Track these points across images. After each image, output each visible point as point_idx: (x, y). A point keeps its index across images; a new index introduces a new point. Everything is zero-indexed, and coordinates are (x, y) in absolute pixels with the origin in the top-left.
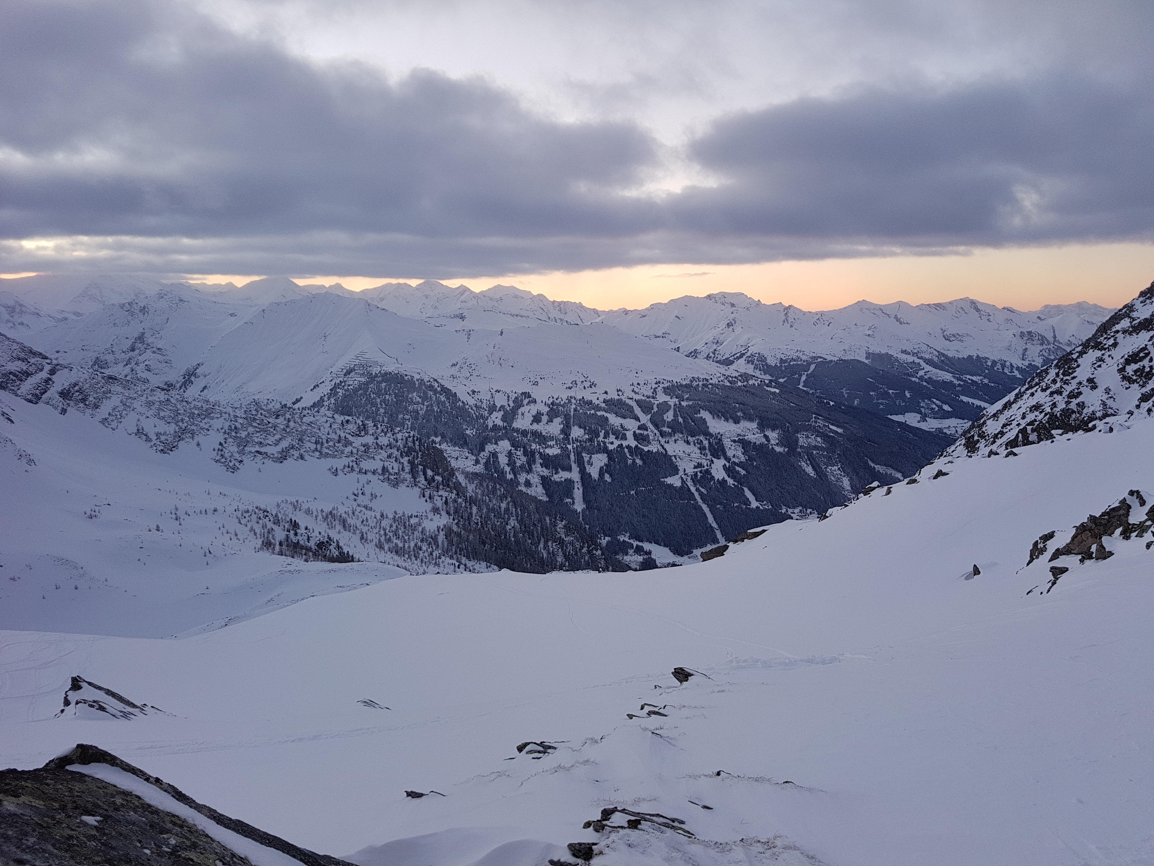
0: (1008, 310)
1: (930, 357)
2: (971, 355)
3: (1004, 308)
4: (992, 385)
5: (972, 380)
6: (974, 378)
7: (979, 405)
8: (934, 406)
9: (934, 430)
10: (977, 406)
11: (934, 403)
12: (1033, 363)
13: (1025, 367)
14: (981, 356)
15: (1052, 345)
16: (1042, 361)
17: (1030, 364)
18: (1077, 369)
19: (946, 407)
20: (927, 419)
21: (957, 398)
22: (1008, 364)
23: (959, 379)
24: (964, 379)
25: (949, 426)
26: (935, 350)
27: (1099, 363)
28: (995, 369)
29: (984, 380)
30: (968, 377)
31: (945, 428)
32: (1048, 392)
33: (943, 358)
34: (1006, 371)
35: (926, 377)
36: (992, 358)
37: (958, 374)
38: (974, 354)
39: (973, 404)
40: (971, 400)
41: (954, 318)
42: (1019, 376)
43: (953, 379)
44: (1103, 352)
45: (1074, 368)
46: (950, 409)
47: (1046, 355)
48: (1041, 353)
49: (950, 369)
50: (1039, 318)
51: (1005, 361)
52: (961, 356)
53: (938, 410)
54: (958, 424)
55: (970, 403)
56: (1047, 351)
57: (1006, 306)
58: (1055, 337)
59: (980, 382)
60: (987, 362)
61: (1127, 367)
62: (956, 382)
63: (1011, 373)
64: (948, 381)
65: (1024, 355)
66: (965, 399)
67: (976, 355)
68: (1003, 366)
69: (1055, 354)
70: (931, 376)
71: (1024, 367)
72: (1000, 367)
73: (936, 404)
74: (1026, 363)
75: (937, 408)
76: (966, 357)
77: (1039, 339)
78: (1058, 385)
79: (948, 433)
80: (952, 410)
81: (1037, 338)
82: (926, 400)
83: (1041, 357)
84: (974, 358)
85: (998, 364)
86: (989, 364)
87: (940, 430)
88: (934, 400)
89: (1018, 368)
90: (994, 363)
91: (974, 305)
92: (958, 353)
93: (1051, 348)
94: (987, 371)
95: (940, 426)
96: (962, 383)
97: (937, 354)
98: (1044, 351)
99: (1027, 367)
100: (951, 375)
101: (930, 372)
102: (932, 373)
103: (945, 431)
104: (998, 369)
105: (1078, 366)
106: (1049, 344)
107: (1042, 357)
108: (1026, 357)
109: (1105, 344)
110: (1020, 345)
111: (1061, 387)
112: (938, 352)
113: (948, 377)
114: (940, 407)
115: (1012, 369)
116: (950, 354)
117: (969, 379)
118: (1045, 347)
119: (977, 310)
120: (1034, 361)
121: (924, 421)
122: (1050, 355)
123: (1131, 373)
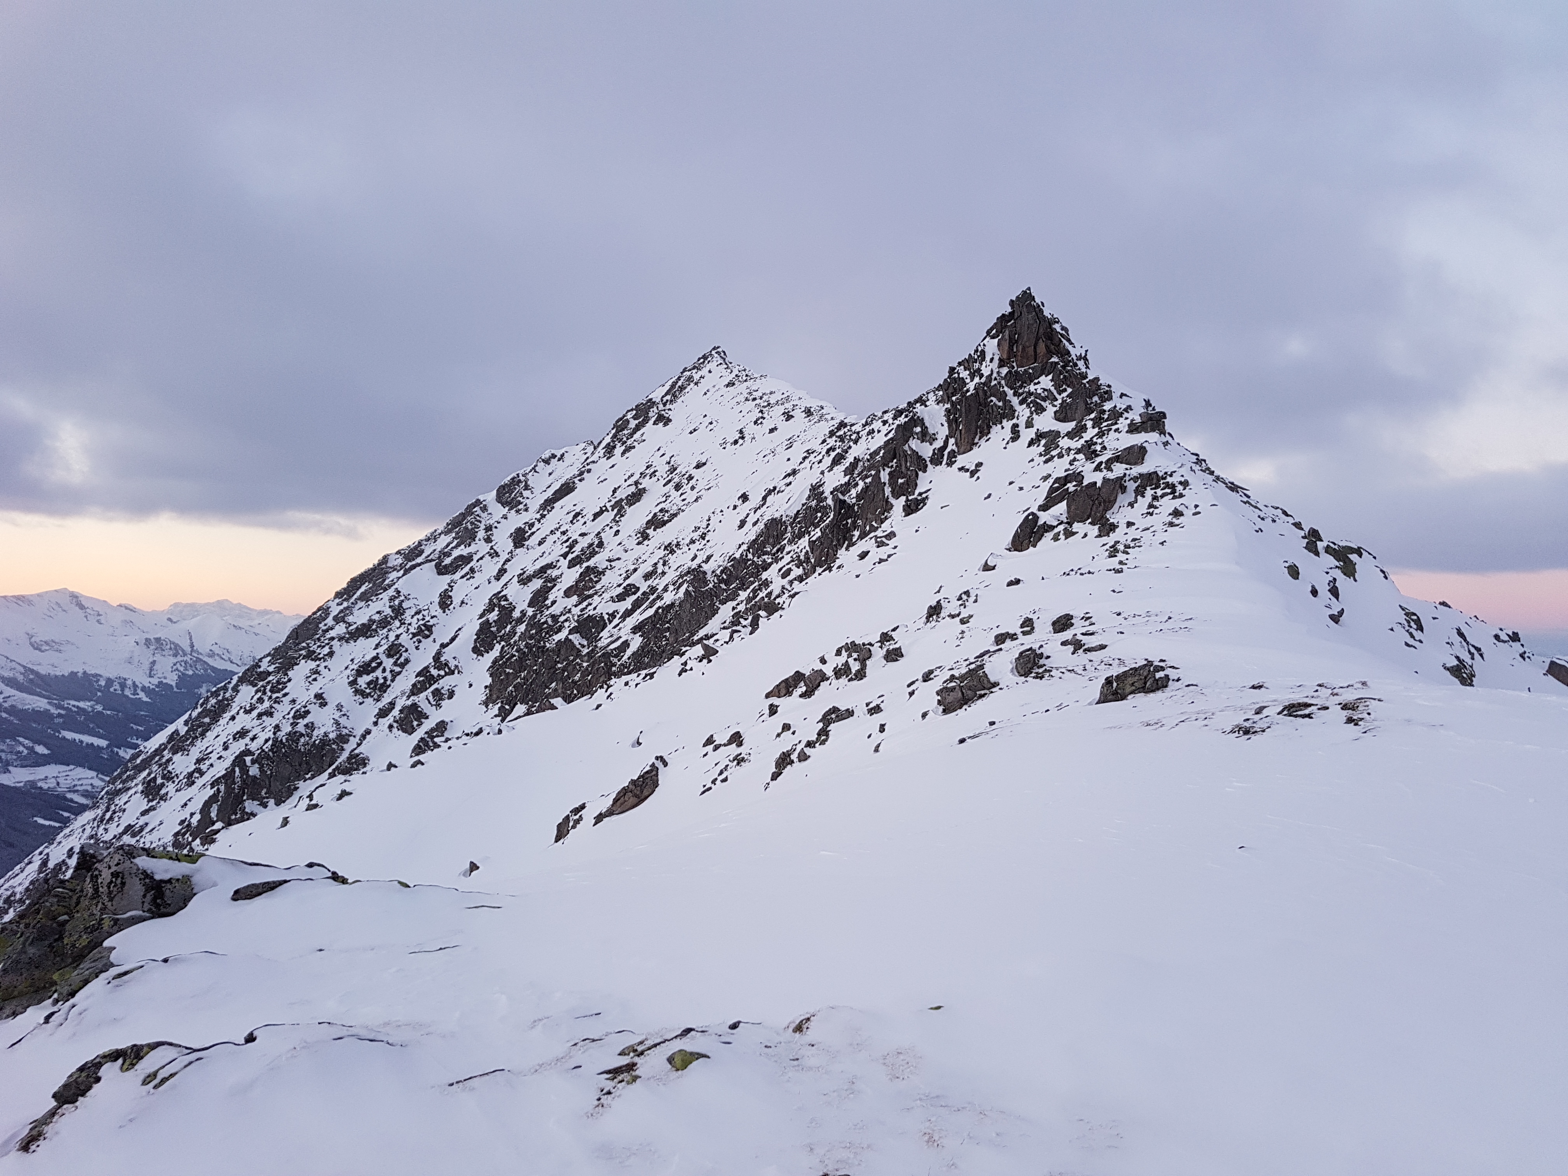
0: (126, 608)
1: (11, 675)
2: (75, 670)
3: (120, 606)
4: (109, 712)
5: (78, 707)
6: (81, 704)
7: (90, 742)
8: (21, 748)
9: (22, 784)
10: (87, 744)
11: (20, 743)
12: (165, 681)
13: (154, 687)
14: (90, 673)
15: (189, 656)
16: (176, 677)
17: (160, 683)
18: (288, 684)
19: (41, 749)
20: (10, 768)
21: (57, 734)
22: (129, 682)
23: (58, 707)
24: (66, 706)
25: (47, 777)
26: (19, 664)
27: (314, 676)
28: (112, 690)
29: (96, 707)
30: (73, 702)
31: (40, 780)
32: (255, 713)
33: (31, 677)
34: (127, 692)
35: (6, 705)
36: (106, 674)
37: (56, 699)
38: (79, 669)
39: (81, 742)
40: (77, 737)
41: (45, 617)
42: (145, 699)
43: (48, 707)
44: (318, 663)
45: (285, 683)
46: (46, 752)
47: (182, 669)
48: (175, 667)
49: (44, 692)
50: (170, 619)
51: (125, 679)
52: (59, 673)
53: (28, 754)
54: (59, 772)
55: (77, 741)
56: (183, 664)
57: (123, 602)
58: (192, 646)
59: (90, 709)
60: (98, 681)
61: (359, 679)
62: (54, 711)
63: (134, 694)
64: (42, 710)
65: (151, 670)
66: (69, 735)
67: (81, 671)
68: (123, 686)
69: (194, 669)
70: (14, 703)
71: (152, 687)
72: (118, 687)
73: (24, 746)
74: (155, 681)
75: (26, 752)
76: (66, 674)
77: (171, 649)
78: (267, 704)
79: (45, 786)
80: (49, 752)
81: (168, 647)
82: (8, 740)
83: (175, 673)
84: (80, 675)
85: (115, 683)
86: (103, 683)
87: (32, 784)
88: (21, 739)
89: (144, 689)
90: (109, 682)
91: (76, 600)
92: (56, 669)
93: (189, 660)
94: (99, 694)
95: (31, 778)
96: (63, 712)
97: (22, 670)
98: (178, 665)
99: (157, 686)
100: (46, 701)
101: (12, 698)
102: (15, 698)
103: (39, 784)
104: (115, 690)
105: (290, 680)
106: (185, 654)
107: (177, 672)
108: (155, 673)
109: (320, 654)
110: (146, 656)
111: (271, 707)
112: (24, 667)
113: (41, 704)
114: (31, 750)
115: (135, 690)
116: (43, 671)
117: (74, 706)
118: (179, 658)
119: (82, 607)
120: (165, 678)
121: (5, 773)
122: (186, 669)
123: (364, 686)
